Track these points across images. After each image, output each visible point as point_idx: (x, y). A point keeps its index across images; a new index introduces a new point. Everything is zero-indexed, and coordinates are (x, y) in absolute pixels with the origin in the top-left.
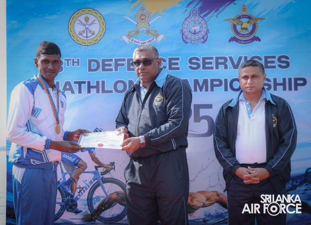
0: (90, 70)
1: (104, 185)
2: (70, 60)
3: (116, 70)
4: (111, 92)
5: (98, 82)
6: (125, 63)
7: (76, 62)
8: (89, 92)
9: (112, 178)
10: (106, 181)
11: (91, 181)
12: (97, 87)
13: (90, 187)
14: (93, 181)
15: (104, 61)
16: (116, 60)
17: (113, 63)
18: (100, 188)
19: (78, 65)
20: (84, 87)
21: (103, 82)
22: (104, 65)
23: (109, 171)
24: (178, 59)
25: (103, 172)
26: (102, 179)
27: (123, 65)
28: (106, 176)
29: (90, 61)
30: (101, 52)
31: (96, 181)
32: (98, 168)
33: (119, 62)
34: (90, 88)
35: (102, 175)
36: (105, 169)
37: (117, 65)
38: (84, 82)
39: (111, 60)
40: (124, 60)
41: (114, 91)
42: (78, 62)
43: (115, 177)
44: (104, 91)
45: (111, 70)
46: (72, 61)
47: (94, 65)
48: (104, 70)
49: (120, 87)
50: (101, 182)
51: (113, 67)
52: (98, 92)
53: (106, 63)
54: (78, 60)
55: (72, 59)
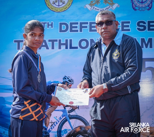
0: (61, 31)
1: (71, 120)
2: (46, 23)
3: (81, 31)
4: (77, 48)
5: (67, 41)
6: (88, 25)
7: (50, 25)
8: (60, 48)
9: (76, 115)
10: (72, 117)
11: (60, 117)
12: (66, 44)
13: (60, 122)
14: (62, 117)
15: (71, 24)
16: (81, 24)
17: (78, 25)
18: (67, 122)
19: (52, 27)
20: (56, 44)
21: (71, 40)
22: (72, 28)
23: (74, 110)
24: (129, 22)
25: (70, 111)
26: (69, 116)
27: (86, 27)
28: (72, 114)
29: (61, 24)
30: (70, 17)
31: (65, 117)
32: (66, 107)
33: (83, 25)
34: (60, 44)
35: (69, 113)
36: (71, 108)
37: (81, 27)
38: (56, 41)
39: (77, 23)
40: (87, 23)
41: (79, 47)
42: (52, 25)
43: (78, 115)
44: (71, 47)
45: (77, 31)
46: (47, 24)
47: (64, 27)
48: (71, 31)
49: (84, 44)
50: (68, 119)
51: (78, 29)
52: (67, 48)
53: (73, 25)
54: (52, 23)
55: (47, 22)
